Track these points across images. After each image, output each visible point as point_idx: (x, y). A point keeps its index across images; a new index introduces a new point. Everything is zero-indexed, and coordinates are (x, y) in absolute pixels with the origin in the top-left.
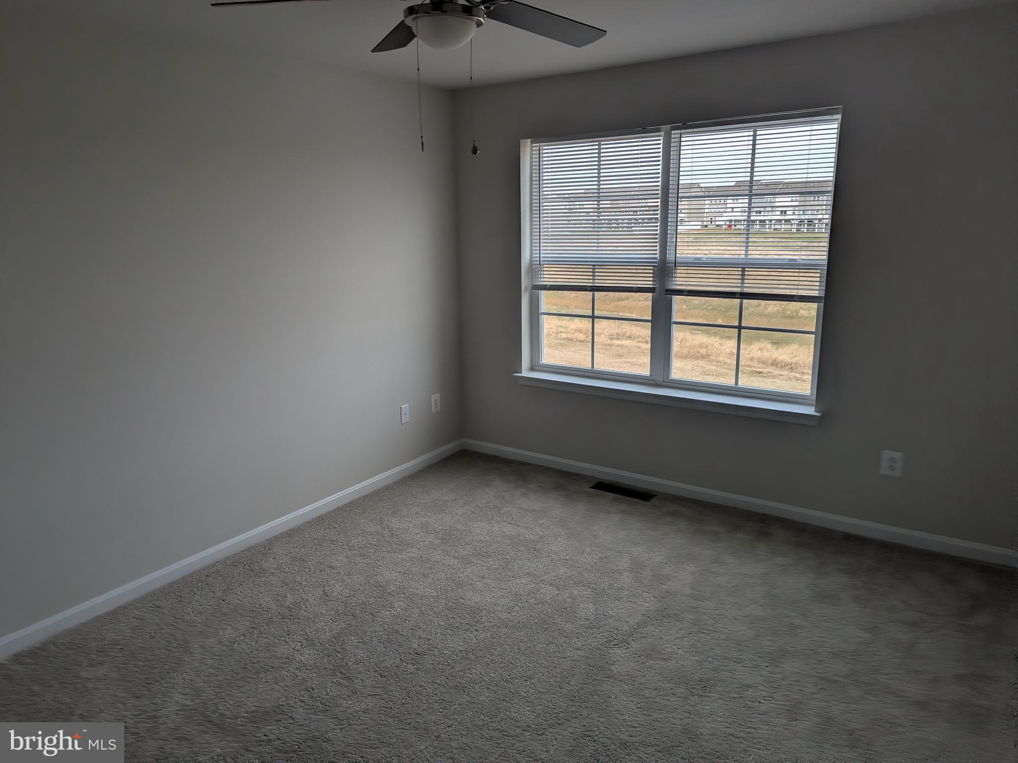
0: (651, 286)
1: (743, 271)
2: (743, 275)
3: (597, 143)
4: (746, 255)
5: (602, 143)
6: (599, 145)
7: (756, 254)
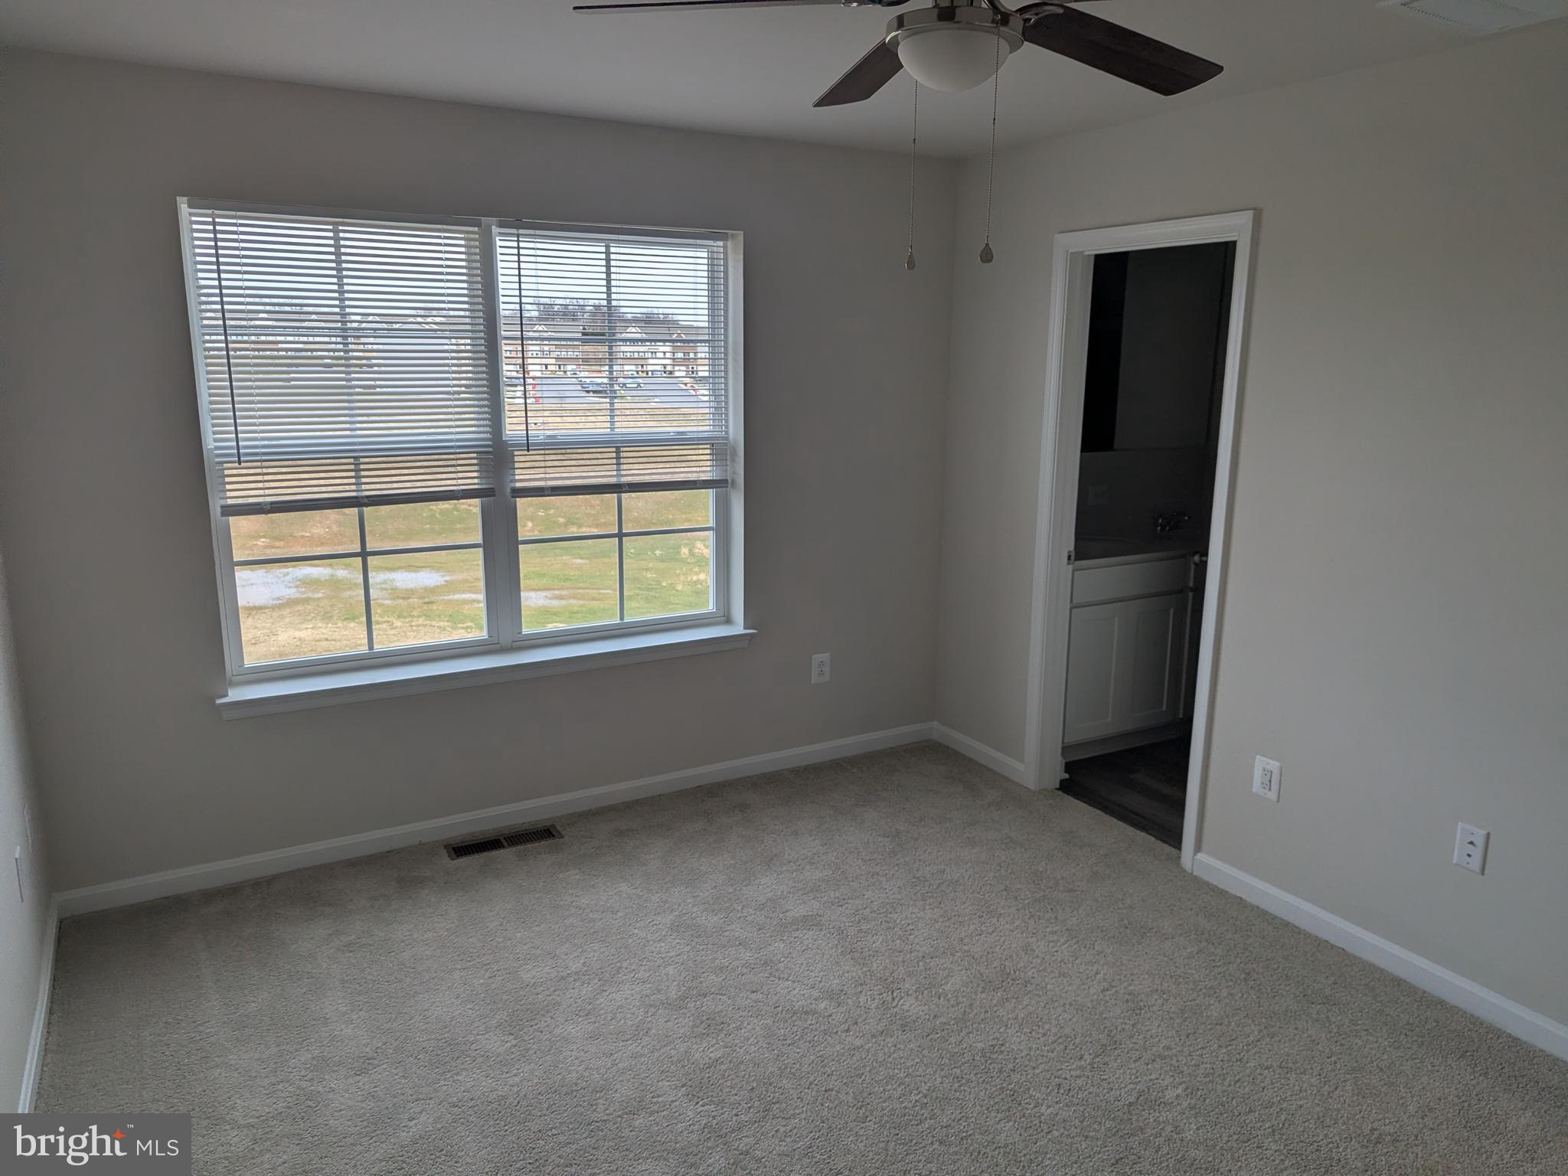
0: (476, 487)
1: (618, 452)
2: (618, 458)
3: (331, 227)
4: (612, 429)
5: (340, 228)
6: (336, 231)
7: (626, 426)
